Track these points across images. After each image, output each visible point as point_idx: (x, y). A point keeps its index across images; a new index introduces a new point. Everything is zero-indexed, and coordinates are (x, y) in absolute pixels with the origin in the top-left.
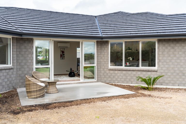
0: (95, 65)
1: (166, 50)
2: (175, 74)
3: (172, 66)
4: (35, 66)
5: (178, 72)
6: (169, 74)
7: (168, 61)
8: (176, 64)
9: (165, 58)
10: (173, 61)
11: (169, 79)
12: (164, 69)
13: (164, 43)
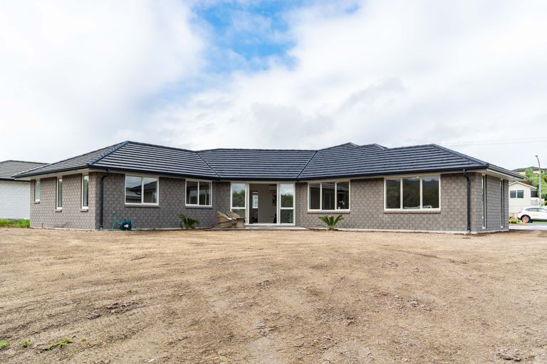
0: (294, 208)
1: (358, 191)
2: (365, 216)
3: (363, 208)
4: (232, 208)
5: (367, 213)
6: (360, 216)
7: (359, 202)
8: (366, 205)
9: (356, 200)
10: (363, 202)
11: (360, 221)
12: (356, 210)
13: (356, 183)
